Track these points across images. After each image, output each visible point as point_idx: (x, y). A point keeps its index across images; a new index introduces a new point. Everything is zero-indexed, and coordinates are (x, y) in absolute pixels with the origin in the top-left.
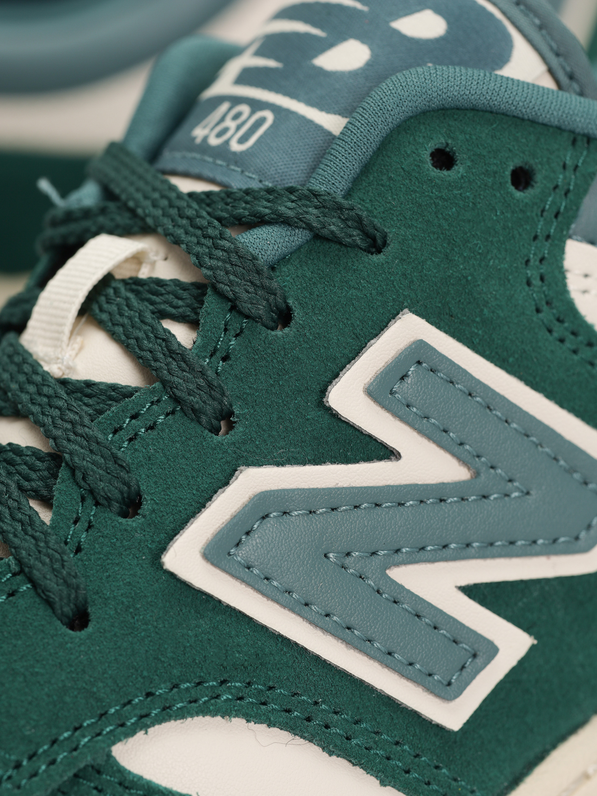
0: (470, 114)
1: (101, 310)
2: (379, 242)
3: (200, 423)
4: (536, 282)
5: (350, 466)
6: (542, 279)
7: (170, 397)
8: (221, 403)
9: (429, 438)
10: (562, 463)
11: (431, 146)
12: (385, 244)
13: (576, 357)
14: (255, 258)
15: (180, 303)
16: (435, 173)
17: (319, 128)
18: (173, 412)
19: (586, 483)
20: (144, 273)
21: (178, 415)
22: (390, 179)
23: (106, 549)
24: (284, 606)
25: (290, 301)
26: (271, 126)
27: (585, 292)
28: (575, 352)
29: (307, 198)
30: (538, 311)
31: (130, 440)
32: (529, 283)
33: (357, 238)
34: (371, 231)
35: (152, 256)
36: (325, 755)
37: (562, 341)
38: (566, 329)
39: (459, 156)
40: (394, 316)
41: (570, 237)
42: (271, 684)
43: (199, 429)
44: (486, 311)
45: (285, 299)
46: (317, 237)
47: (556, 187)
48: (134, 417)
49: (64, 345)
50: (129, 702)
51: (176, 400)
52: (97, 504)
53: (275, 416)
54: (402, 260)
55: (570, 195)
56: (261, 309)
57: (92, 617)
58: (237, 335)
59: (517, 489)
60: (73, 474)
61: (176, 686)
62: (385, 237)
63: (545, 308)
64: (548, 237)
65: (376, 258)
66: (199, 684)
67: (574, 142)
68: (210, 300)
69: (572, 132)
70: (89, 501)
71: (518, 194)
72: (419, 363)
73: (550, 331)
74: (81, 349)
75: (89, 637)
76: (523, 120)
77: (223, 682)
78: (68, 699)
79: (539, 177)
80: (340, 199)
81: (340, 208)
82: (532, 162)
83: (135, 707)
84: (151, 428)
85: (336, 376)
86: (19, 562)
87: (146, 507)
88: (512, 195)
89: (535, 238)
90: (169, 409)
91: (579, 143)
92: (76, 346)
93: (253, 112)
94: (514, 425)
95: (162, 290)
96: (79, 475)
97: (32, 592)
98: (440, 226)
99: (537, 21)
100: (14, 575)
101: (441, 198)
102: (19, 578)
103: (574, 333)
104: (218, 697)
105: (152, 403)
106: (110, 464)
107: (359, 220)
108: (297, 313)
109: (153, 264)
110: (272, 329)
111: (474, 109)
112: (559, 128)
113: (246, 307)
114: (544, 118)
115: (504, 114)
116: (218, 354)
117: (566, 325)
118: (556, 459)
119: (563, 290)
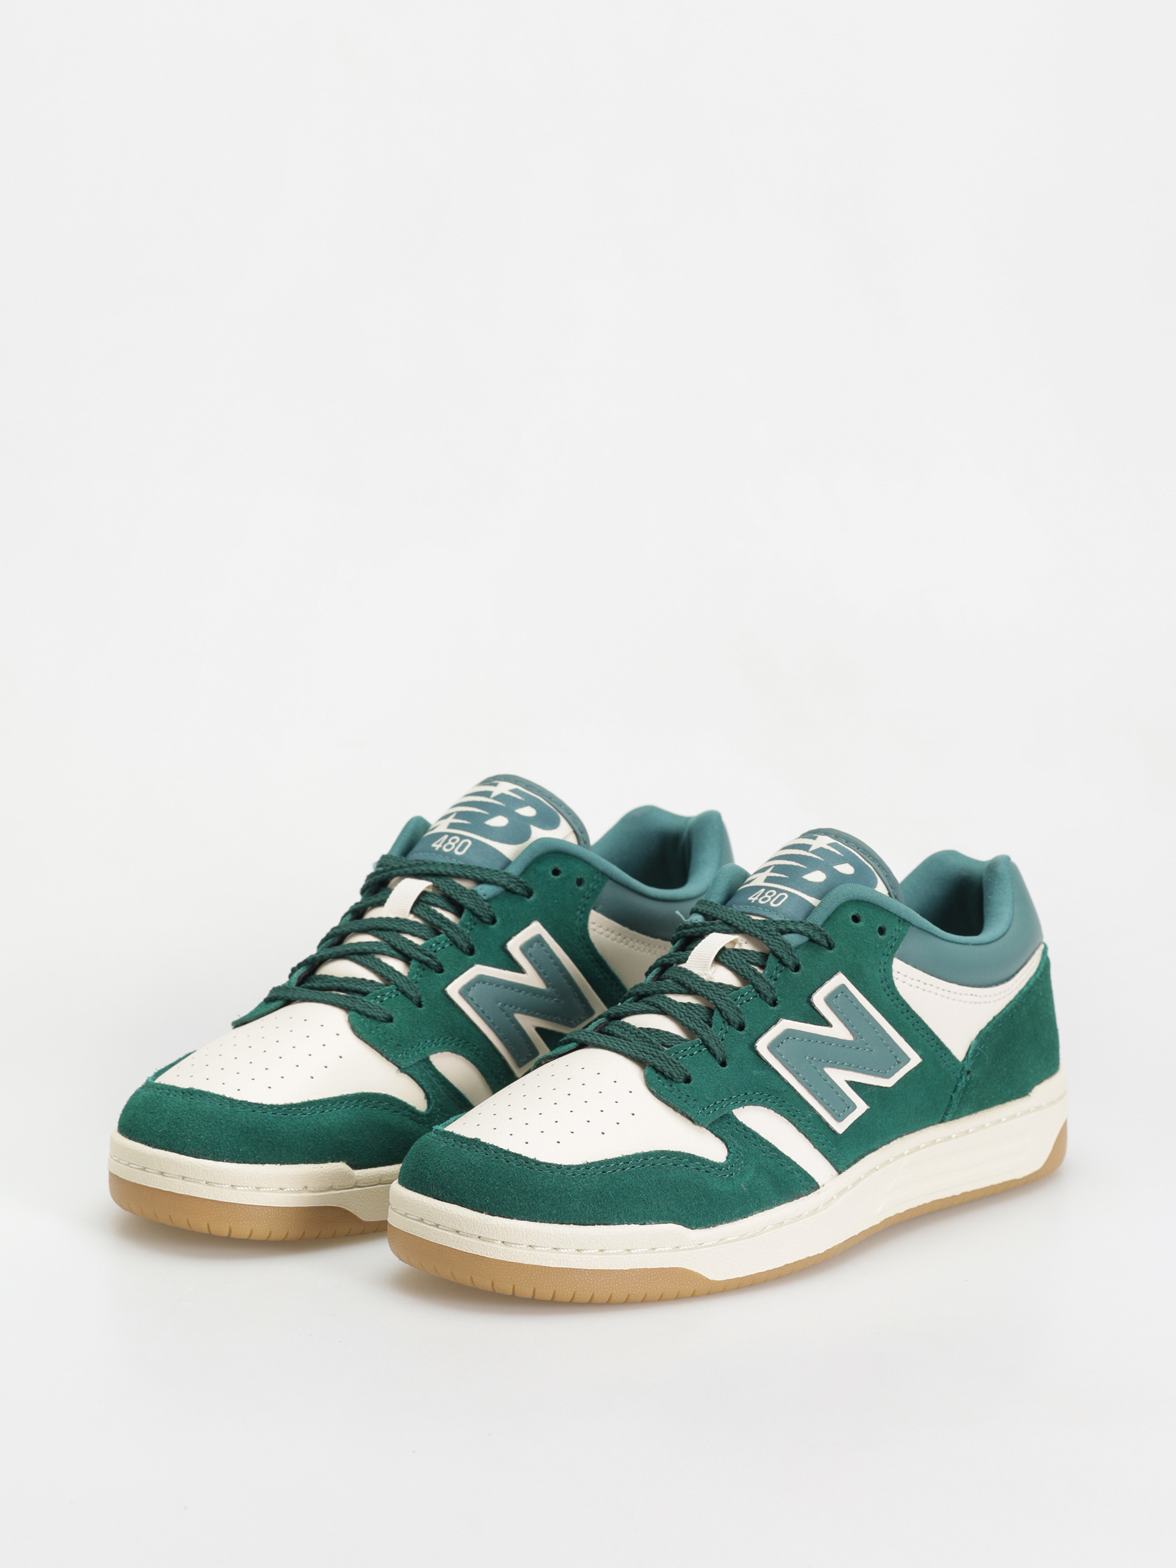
0: (866, 904)
1: (723, 958)
2: (832, 945)
3: (766, 1001)
4: (882, 971)
5: (816, 1026)
6: (884, 970)
7: (756, 990)
8: (774, 995)
9: (842, 1021)
10: (884, 1041)
11: (853, 913)
12: (834, 947)
13: (892, 1003)
14: (789, 944)
15: (756, 959)
16: (853, 923)
17: (807, 902)
18: (756, 996)
19: (891, 1052)
20: (737, 947)
21: (758, 997)
22: (837, 923)
23: (733, 1041)
24: (790, 1072)
25: (800, 962)
26: (787, 899)
27: (897, 979)
28: (892, 1001)
29: (808, 925)
30: (882, 982)
31: (741, 1004)
32: (880, 971)
33: (824, 942)
34: (830, 941)
35: (740, 941)
36: (797, 1131)
37: (888, 995)
38: (891, 991)
39: (862, 919)
40: (835, 973)
41: (895, 957)
42: (784, 1100)
43: (766, 1003)
44: (865, 978)
45: (798, 961)
46: (812, 940)
47: (892, 937)
48: (742, 996)
49: (709, 969)
50: (739, 1095)
51: (758, 991)
52: (729, 1024)
53: (792, 1003)
54: (840, 954)
55: (897, 941)
56: (790, 963)
57: (728, 1063)
58: (780, 972)
59: (869, 1048)
60: (721, 1013)
61: (754, 1093)
62: (834, 944)
63: (884, 982)
64: (888, 955)
65: (830, 952)
66: (762, 1094)
67: (899, 921)
68: (771, 958)
69: (899, 917)
70: (726, 1023)
71: (880, 937)
72: (842, 992)
73: (885, 991)
74: (714, 972)
75: (728, 1069)
76: (884, 909)
77: (769, 1095)
78: (720, 1090)
79: (887, 932)
80: (820, 927)
81: (820, 931)
82: (885, 925)
83: (741, 1097)
84: (748, 1001)
85: (815, 992)
86: (702, 1040)
87: (746, 1028)
88: (878, 937)
89: (884, 954)
90: (755, 995)
91: (901, 922)
92: (713, 971)
93: (777, 893)
94: (870, 1023)
95: (748, 954)
96: (724, 1013)
97: (707, 1051)
98: (853, 943)
99: (886, 874)
100: (700, 1045)
101: (855, 933)
102: (702, 1046)
103: (893, 994)
104: (767, 1100)
105: (749, 992)
106: (735, 1011)
107: (826, 936)
108: (802, 967)
109: (740, 944)
110: (793, 971)
111: (868, 902)
112: (895, 915)
113: (786, 961)
114: (891, 910)
115: (878, 906)
116: (773, 978)
117: (891, 989)
118: (882, 1039)
119: (891, 977)
